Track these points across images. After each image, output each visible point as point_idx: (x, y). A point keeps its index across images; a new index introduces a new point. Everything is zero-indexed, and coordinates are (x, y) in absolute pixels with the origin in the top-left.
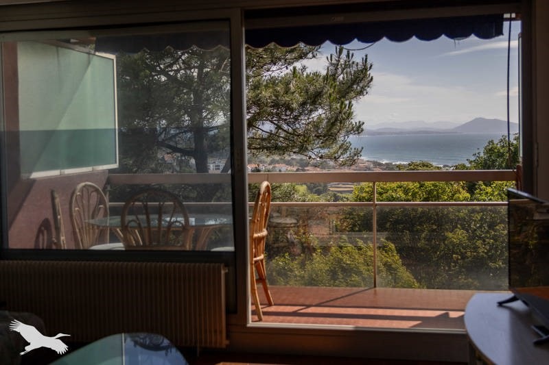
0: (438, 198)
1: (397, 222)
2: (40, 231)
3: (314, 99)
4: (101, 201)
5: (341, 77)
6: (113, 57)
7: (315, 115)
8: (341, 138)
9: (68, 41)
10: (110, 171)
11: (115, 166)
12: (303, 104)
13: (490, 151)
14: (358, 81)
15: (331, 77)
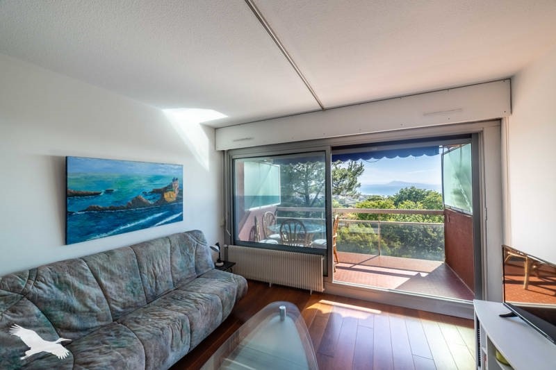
0: (384, 208)
1: (371, 216)
2: (251, 231)
3: (344, 177)
4: (274, 218)
5: (353, 170)
6: (279, 166)
7: (344, 182)
8: (353, 189)
9: (263, 161)
10: (278, 206)
11: (279, 204)
12: (341, 179)
13: (402, 192)
14: (359, 170)
15: (350, 169)
